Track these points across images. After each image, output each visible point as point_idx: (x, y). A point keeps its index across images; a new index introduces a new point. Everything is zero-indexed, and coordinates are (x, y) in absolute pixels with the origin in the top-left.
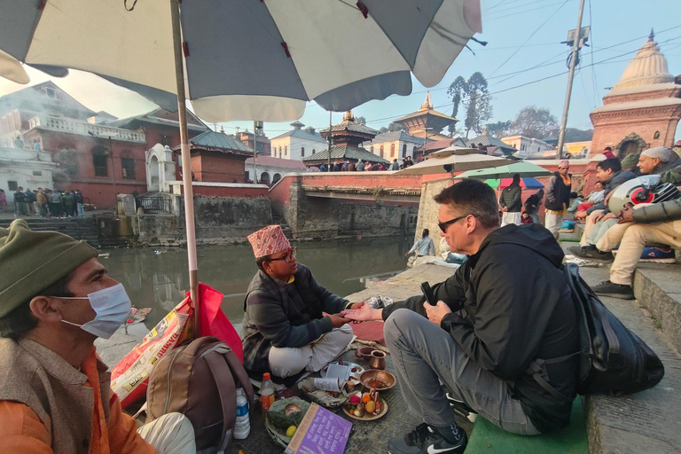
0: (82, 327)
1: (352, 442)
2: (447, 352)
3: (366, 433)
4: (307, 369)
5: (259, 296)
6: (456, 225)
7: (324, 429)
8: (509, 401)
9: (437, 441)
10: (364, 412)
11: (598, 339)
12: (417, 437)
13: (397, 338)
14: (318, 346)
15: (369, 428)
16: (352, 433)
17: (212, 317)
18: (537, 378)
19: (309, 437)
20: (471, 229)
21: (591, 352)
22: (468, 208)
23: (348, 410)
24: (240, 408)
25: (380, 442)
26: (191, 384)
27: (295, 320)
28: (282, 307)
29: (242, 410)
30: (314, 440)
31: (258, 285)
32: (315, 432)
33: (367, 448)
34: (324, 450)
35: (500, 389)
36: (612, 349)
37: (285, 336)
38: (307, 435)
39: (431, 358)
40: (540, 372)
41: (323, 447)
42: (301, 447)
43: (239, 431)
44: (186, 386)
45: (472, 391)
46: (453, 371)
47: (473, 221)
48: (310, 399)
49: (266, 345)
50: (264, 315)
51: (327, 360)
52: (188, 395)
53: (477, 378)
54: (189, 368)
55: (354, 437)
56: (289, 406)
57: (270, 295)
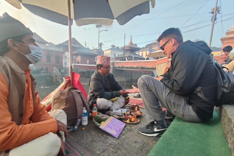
0: (26, 56)
1: (125, 129)
2: (161, 88)
3: (131, 127)
5: (94, 78)
6: (167, 44)
7: (115, 124)
8: (187, 106)
9: (158, 127)
10: (130, 121)
11: (225, 81)
12: (150, 126)
13: (142, 83)
14: (115, 102)
15: (132, 126)
16: (125, 127)
17: (76, 83)
18: (199, 94)
19: (109, 125)
21: (223, 85)
22: (170, 36)
23: (125, 120)
24: (84, 113)
25: (136, 129)
26: (67, 101)
27: (107, 90)
28: (102, 84)
29: (85, 115)
30: (111, 126)
31: (94, 75)
32: (112, 124)
33: (131, 131)
34: (114, 129)
36: (232, 83)
37: (102, 94)
38: (108, 124)
39: (155, 90)
40: (200, 92)
41: (114, 128)
42: (106, 127)
43: (84, 122)
44: (65, 101)
45: (171, 102)
47: (173, 40)
48: (110, 116)
49: (96, 98)
50: (96, 85)
51: (118, 107)
52: (66, 105)
53: (174, 97)
54: (66, 95)
55: (126, 128)
56: (102, 116)
57: (98, 78)
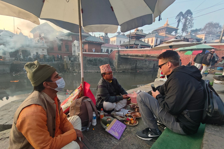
0: (55, 89)
1: (126, 131)
2: (156, 106)
3: (130, 129)
4: (115, 110)
5: (101, 85)
6: (164, 65)
7: (117, 126)
8: (175, 123)
9: (151, 133)
10: (130, 123)
11: (210, 106)
12: (145, 131)
13: (140, 100)
14: (118, 103)
15: (131, 128)
16: (126, 128)
17: (87, 91)
18: (186, 116)
19: (113, 127)
20: (170, 66)
21: (207, 110)
22: (168, 59)
23: (126, 122)
24: (94, 117)
25: (134, 132)
26: (81, 108)
27: (111, 94)
28: (108, 89)
29: (95, 118)
30: (114, 128)
31: (101, 82)
32: (115, 126)
33: (130, 133)
34: (117, 132)
35: (173, 118)
36: (215, 109)
37: (107, 98)
38: (112, 127)
39: (150, 107)
40: (187, 114)
41: (116, 131)
42: (110, 130)
43: (94, 123)
44: (79, 109)
45: (163, 118)
46: (157, 112)
47: (170, 64)
48: (114, 118)
49: (103, 101)
50: (102, 91)
51: (121, 108)
52: (80, 111)
53: (165, 114)
54: (80, 104)
55: (127, 130)
56: (108, 119)
57: (104, 86)
